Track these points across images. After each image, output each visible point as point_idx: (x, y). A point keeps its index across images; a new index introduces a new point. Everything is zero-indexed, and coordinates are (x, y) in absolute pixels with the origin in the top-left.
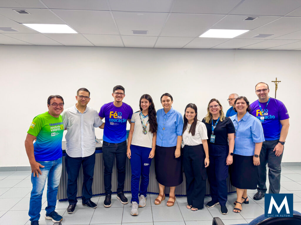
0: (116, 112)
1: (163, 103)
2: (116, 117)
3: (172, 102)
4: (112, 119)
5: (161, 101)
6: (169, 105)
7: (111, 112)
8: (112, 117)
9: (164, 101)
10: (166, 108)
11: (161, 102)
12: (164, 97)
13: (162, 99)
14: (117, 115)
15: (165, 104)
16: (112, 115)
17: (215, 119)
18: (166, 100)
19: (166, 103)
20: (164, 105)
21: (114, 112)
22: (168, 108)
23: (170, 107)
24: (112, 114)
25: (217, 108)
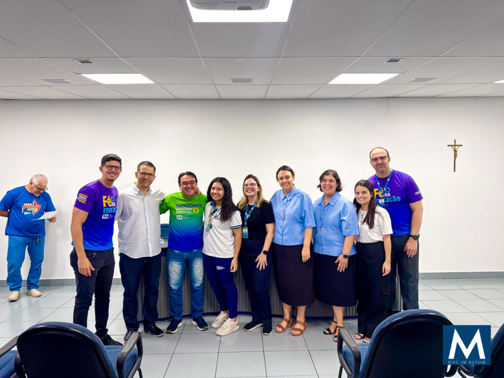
0: (109, 196)
1: (281, 181)
2: (110, 204)
3: (294, 178)
4: (107, 209)
5: (277, 178)
6: (289, 183)
7: (104, 197)
8: (107, 204)
9: (282, 178)
10: (285, 187)
11: (278, 180)
12: (280, 172)
13: (278, 175)
14: (110, 202)
15: (283, 182)
16: (106, 201)
17: (250, 204)
18: (283, 176)
19: (285, 180)
20: (282, 184)
21: (107, 197)
22: (288, 187)
23: (291, 185)
24: (106, 199)
25: (253, 188)
